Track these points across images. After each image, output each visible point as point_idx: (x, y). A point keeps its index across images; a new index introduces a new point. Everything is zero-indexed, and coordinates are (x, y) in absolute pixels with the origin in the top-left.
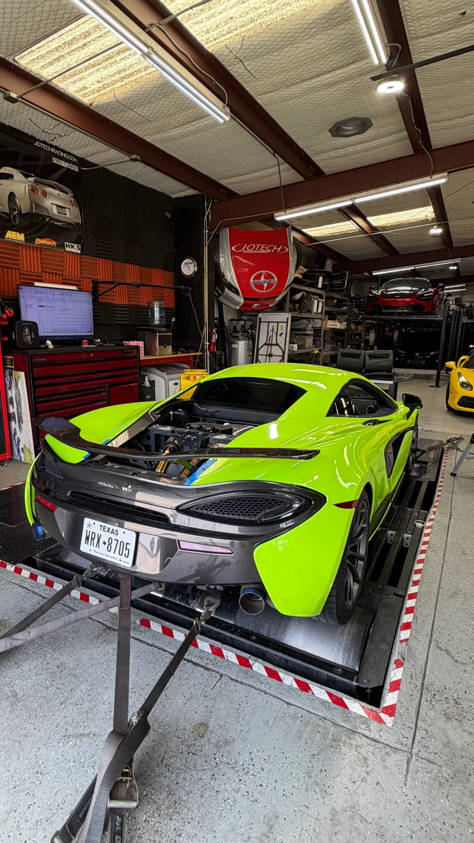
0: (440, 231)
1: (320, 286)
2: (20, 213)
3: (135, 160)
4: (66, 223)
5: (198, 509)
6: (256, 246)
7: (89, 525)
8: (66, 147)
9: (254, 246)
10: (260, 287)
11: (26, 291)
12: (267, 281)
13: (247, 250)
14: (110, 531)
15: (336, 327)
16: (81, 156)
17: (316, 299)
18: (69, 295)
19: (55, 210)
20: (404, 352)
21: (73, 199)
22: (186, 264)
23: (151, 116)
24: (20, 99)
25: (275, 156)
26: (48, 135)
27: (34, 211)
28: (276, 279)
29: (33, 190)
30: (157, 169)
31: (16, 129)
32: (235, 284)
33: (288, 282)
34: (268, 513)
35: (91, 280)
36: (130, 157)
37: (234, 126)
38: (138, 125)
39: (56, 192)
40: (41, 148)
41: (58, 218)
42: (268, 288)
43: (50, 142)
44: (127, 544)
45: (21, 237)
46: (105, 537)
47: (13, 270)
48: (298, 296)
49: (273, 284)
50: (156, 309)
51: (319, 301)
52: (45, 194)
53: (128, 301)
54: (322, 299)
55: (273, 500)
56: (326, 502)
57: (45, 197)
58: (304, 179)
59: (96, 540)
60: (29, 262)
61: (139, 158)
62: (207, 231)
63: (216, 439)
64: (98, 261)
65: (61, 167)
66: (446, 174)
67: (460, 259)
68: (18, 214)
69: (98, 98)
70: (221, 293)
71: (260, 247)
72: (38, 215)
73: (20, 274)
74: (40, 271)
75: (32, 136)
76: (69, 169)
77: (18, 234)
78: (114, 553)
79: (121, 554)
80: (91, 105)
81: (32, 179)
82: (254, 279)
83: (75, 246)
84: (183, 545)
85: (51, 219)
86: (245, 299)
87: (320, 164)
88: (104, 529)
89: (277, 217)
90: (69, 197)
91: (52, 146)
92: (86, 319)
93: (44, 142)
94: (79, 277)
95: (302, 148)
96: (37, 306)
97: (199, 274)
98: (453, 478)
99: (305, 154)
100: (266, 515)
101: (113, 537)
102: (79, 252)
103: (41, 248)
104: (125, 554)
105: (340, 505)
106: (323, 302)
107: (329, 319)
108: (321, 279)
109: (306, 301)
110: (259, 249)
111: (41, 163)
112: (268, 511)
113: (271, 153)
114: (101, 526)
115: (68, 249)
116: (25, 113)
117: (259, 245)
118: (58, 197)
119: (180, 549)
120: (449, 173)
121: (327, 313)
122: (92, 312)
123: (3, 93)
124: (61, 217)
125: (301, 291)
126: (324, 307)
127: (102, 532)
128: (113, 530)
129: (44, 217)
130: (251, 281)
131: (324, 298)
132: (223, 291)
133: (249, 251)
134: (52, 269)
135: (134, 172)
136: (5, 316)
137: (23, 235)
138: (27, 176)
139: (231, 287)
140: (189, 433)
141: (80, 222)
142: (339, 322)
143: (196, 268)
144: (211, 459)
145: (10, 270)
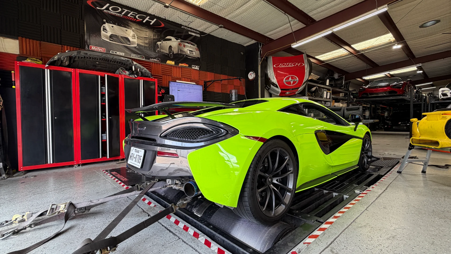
0: (400, 46)
1: (328, 84)
2: (173, 53)
3: (221, 27)
4: (193, 57)
5: (169, 136)
6: (286, 64)
7: (132, 150)
8: (194, 27)
9: (285, 64)
10: (289, 83)
11: (172, 84)
12: (293, 80)
13: (281, 66)
15: (340, 106)
16: (202, 31)
17: (325, 91)
18: (192, 86)
19: (188, 52)
20: (390, 122)
21: (197, 48)
22: (250, 74)
23: (225, 5)
24: (169, 6)
25: (285, 14)
26: (186, 23)
27: (179, 53)
28: (298, 79)
29: (180, 44)
30: (232, 31)
31: (174, 22)
32: (276, 83)
33: (305, 80)
35: (203, 81)
36: (218, 26)
37: (263, 3)
38: (221, 11)
39: (190, 45)
40: (184, 29)
41: (190, 55)
42: (293, 84)
43: (188, 26)
44: (141, 156)
45: (173, 63)
47: (169, 76)
48: (314, 89)
49: (296, 82)
50: (234, 94)
51: (327, 92)
52: (184, 46)
53: (221, 91)
54: (330, 91)
56: (238, 133)
57: (185, 47)
58: (305, 26)
59: (132, 157)
60: (176, 73)
61: (223, 26)
62: (260, 58)
64: (207, 73)
65: (192, 35)
66: (386, 5)
67: (421, 64)
68: (172, 54)
69: (202, 2)
70: (269, 88)
71: (289, 64)
72: (181, 54)
73: (172, 78)
74: (181, 77)
75: (181, 24)
76: (196, 36)
77: (172, 62)
80: (200, 6)
81: (179, 40)
82: (286, 79)
83: (197, 66)
85: (187, 55)
86: (281, 90)
87: (313, 17)
89: (293, 46)
90: (195, 47)
91: (189, 27)
92: (199, 97)
93: (186, 26)
94: (198, 79)
95: (301, 9)
96: (177, 90)
97: (256, 79)
98: (398, 174)
99: (304, 12)
102: (198, 69)
103: (182, 67)
104: (139, 162)
106: (330, 93)
107: (335, 102)
108: (328, 81)
109: (319, 92)
110: (288, 65)
111: (184, 34)
113: (283, 13)
114: (135, 150)
115: (193, 68)
116: (176, 14)
117: (288, 63)
118: (190, 47)
120: (388, 4)
121: (333, 99)
122: (202, 94)
123: (164, 4)
124: (191, 55)
125: (315, 86)
126: (331, 95)
127: (135, 153)
129: (184, 55)
130: (284, 80)
131: (331, 91)
132: (270, 86)
133: (283, 66)
134: (185, 76)
135: (225, 35)
136: (161, 92)
137: (174, 62)
138: (177, 39)
139: (274, 84)
141: (200, 57)
142: (341, 103)
143: (255, 76)
145: (166, 76)
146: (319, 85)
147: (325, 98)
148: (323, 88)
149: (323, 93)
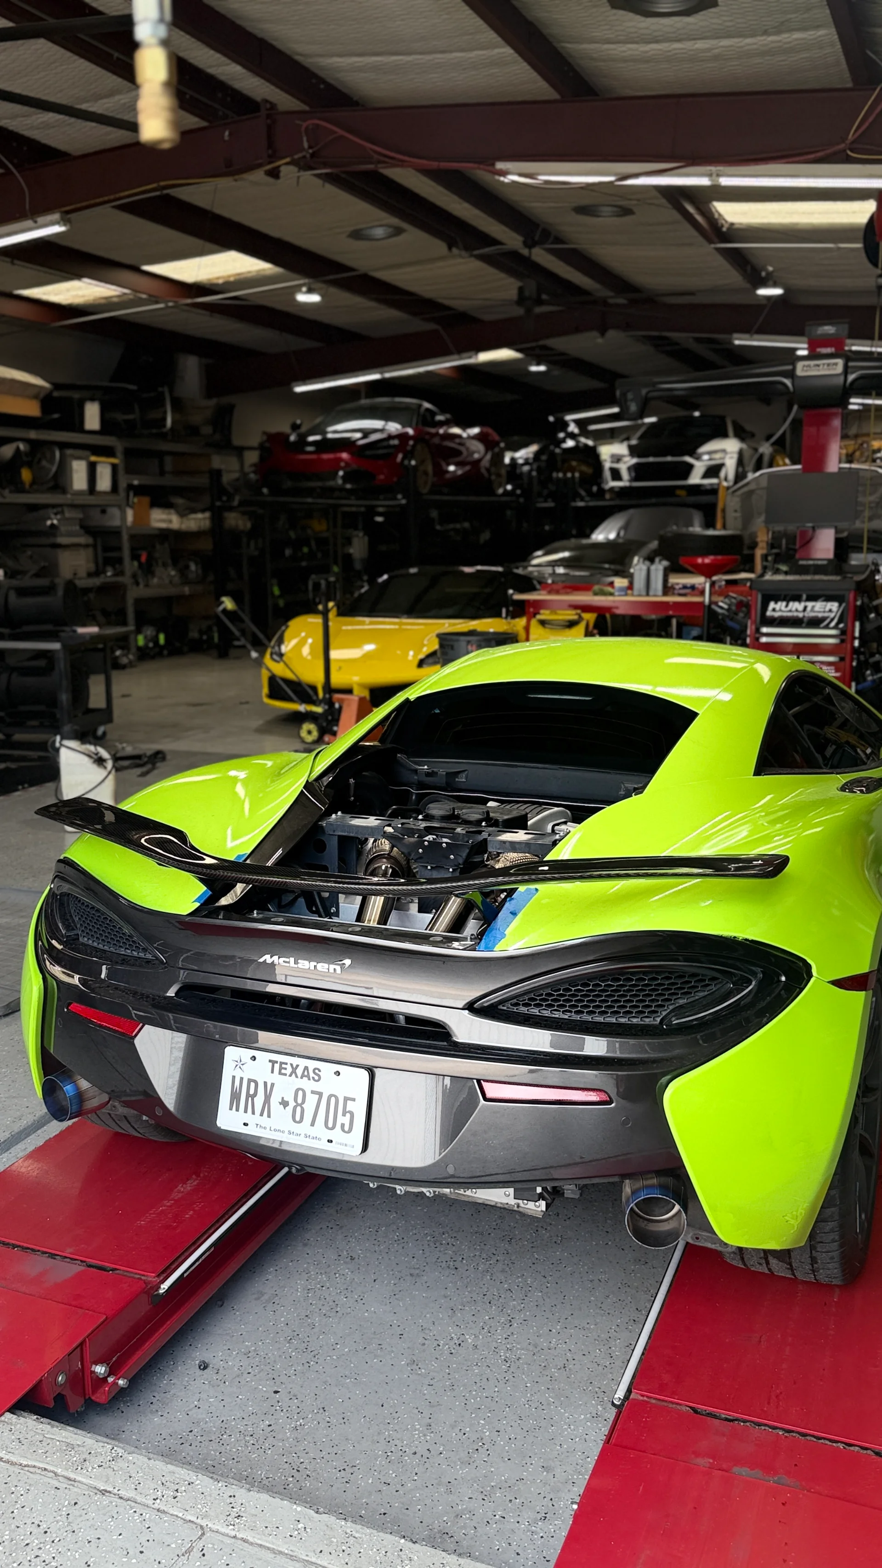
5: (517, 1004)
7: (239, 1064)
14: (299, 1071)
34: (681, 1007)
44: (346, 1099)
46: (285, 1087)
55: (694, 975)
56: (810, 975)
59: (259, 1100)
63: (504, 842)
78: (313, 1124)
79: (330, 1125)
84: (492, 1090)
88: (281, 1068)
100: (680, 1011)
101: (308, 1085)
104: (343, 1125)
105: (842, 984)
112: (682, 1002)
114: (273, 1062)
119: (485, 1099)
127: (275, 1078)
128: (306, 1068)
140: (429, 830)
144: (522, 888)
146: (33, 435)
147: (80, 493)
148: (63, 446)
149: (63, 471)
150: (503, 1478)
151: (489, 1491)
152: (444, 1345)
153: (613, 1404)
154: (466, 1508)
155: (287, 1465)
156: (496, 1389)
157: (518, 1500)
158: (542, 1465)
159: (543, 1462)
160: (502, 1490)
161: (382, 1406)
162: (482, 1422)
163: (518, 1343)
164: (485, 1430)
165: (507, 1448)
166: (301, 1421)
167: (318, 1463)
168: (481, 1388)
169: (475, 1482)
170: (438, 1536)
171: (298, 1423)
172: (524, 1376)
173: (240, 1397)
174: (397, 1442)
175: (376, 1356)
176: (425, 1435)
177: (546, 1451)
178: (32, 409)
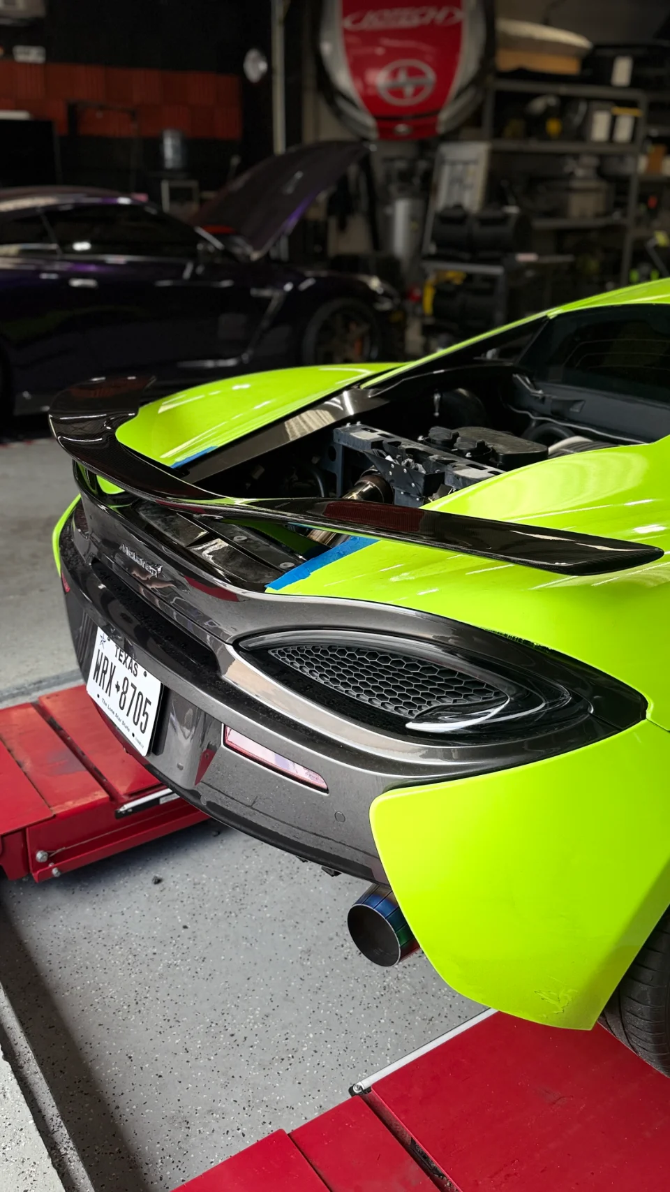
1: (622, 79)
5: (284, 654)
17: (602, 111)
44: (147, 701)
46: (121, 672)
48: (537, 107)
51: (613, 117)
54: (634, 109)
78: (128, 715)
79: (136, 720)
104: (142, 724)
106: (636, 116)
108: (624, 64)
119: (225, 743)
126: (643, 128)
131: (643, 106)
146: (564, 90)
147: (599, 143)
148: (589, 100)
149: (587, 121)
150: (278, 1098)
151: (256, 1103)
152: (347, 948)
153: (351, 1090)
154: (223, 1109)
155: (134, 994)
156: (351, 1011)
157: (270, 1126)
158: (322, 1104)
159: (324, 1102)
160: (267, 1109)
161: (249, 979)
162: (311, 1036)
163: (411, 977)
164: (306, 1045)
165: (308, 1071)
166: (179, 961)
167: (157, 1004)
168: (340, 1003)
169: (253, 1088)
170: (180, 1120)
171: (175, 962)
172: (386, 1011)
173: (158, 919)
174: (229, 1018)
175: (285, 932)
176: (255, 1023)
177: (338, 1092)
178: (569, 67)
